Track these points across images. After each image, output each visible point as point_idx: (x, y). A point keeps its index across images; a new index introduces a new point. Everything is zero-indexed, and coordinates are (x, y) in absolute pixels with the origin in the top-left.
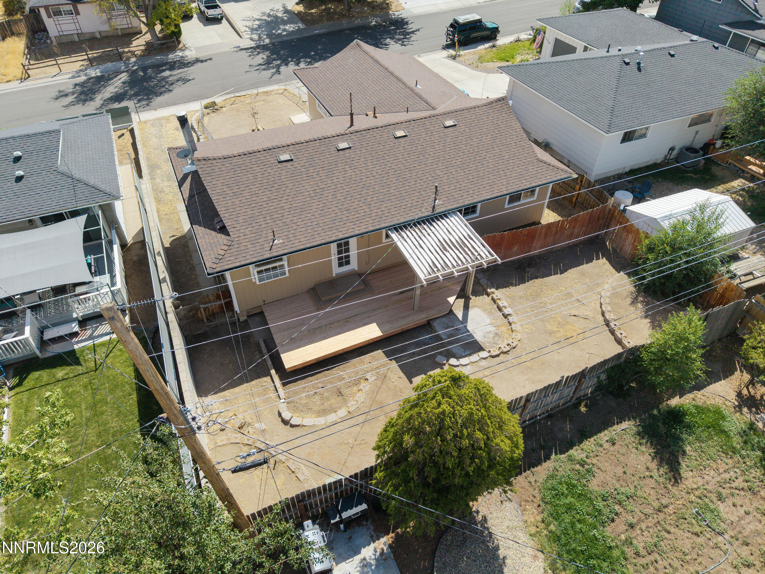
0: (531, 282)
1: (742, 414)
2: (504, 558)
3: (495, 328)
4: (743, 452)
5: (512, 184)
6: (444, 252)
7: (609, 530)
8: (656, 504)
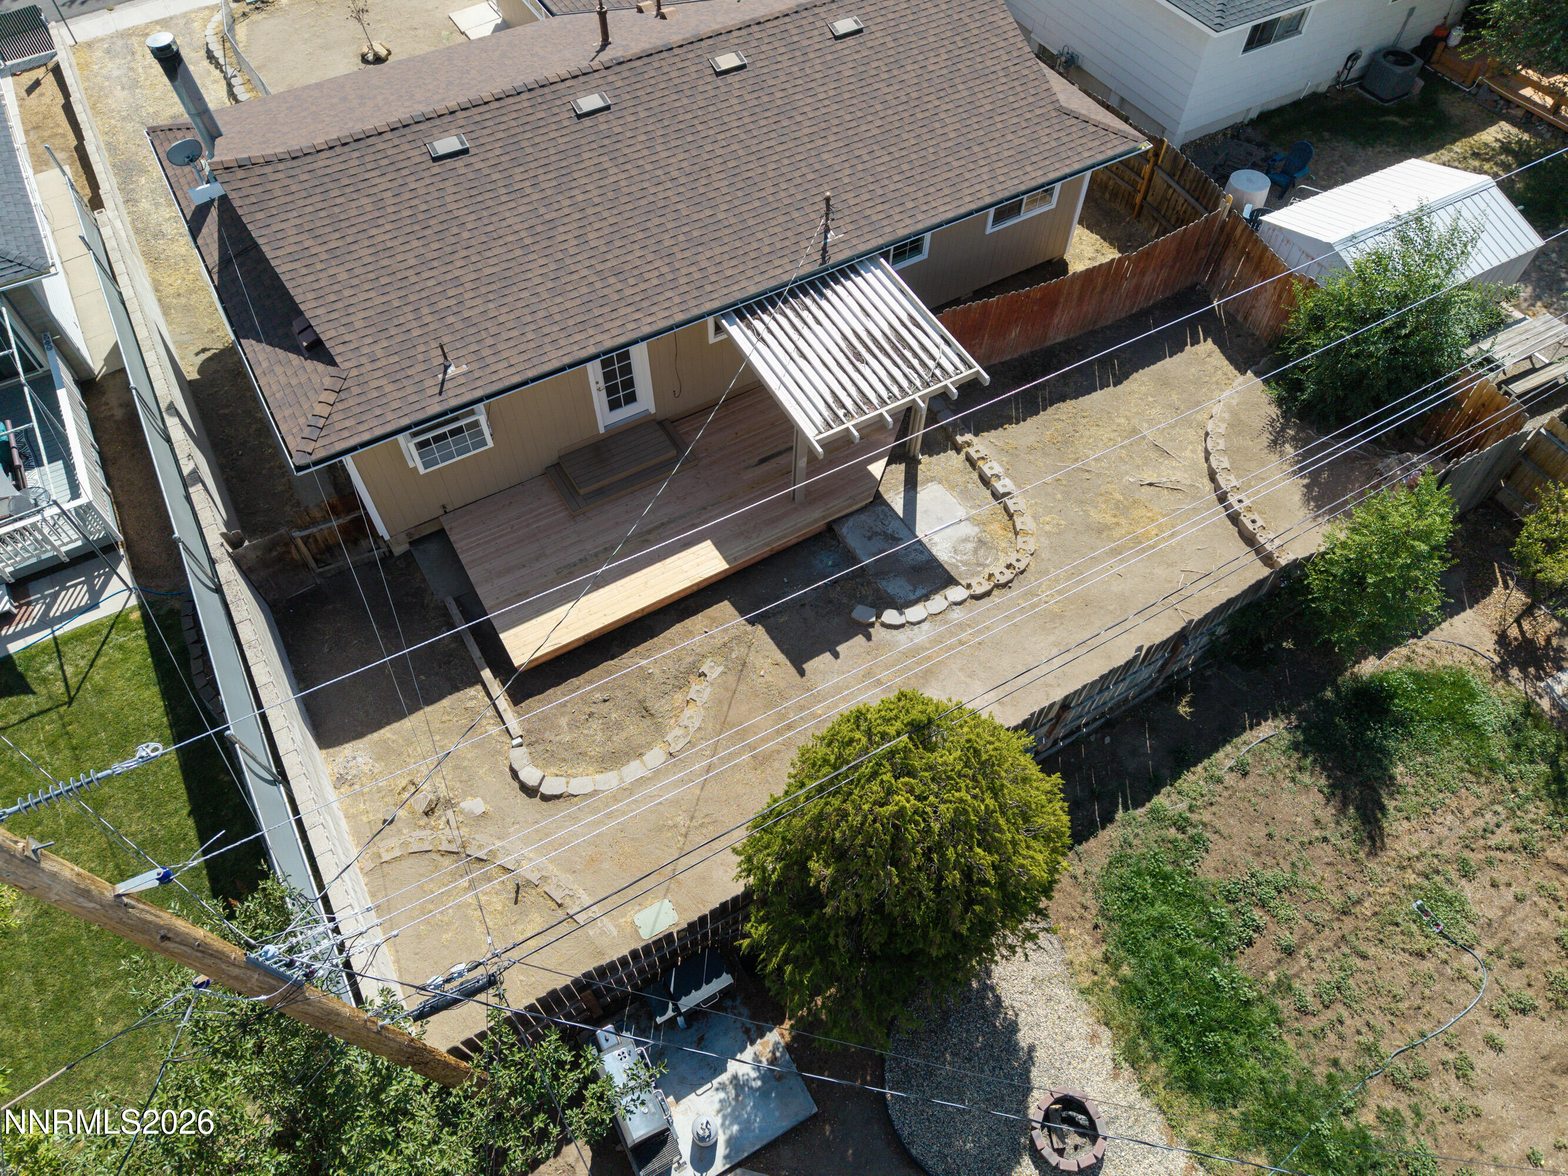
0: (1050, 410)
1: (1508, 683)
2: (1032, 1049)
3: (977, 529)
4: (1513, 769)
5: (1002, 179)
6: (858, 364)
7: (1242, 966)
8: (1337, 899)
